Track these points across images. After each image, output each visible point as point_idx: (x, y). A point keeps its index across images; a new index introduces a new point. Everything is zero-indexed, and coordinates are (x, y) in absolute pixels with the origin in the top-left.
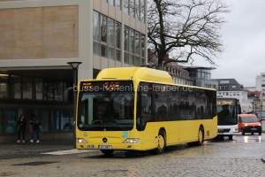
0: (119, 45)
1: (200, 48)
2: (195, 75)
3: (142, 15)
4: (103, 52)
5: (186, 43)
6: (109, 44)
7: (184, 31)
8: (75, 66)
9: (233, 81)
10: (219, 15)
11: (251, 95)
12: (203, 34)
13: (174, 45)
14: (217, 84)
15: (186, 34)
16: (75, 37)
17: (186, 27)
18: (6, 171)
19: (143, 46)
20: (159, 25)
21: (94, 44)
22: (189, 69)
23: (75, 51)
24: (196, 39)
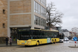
0: (40, 22)
1: (58, 23)
2: (58, 28)
3: (45, 16)
4: (37, 24)
5: (55, 22)
6: (38, 22)
7: (54, 19)
8: (30, 27)
9: (66, 30)
10: (61, 16)
11: (70, 33)
12: (58, 20)
13: (52, 22)
14: (63, 30)
15: (54, 20)
16: (31, 20)
17: (55, 18)
18: (14, 48)
19: (45, 22)
20: (49, 18)
21: (35, 22)
22: (57, 27)
23: (30, 23)
24: (57, 21)
